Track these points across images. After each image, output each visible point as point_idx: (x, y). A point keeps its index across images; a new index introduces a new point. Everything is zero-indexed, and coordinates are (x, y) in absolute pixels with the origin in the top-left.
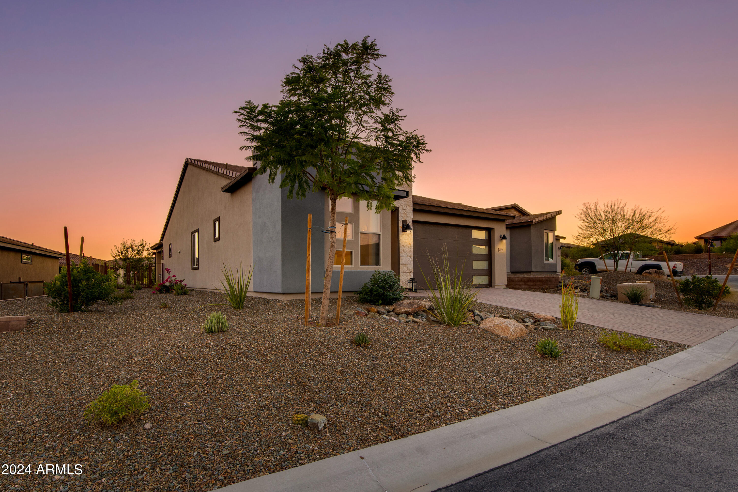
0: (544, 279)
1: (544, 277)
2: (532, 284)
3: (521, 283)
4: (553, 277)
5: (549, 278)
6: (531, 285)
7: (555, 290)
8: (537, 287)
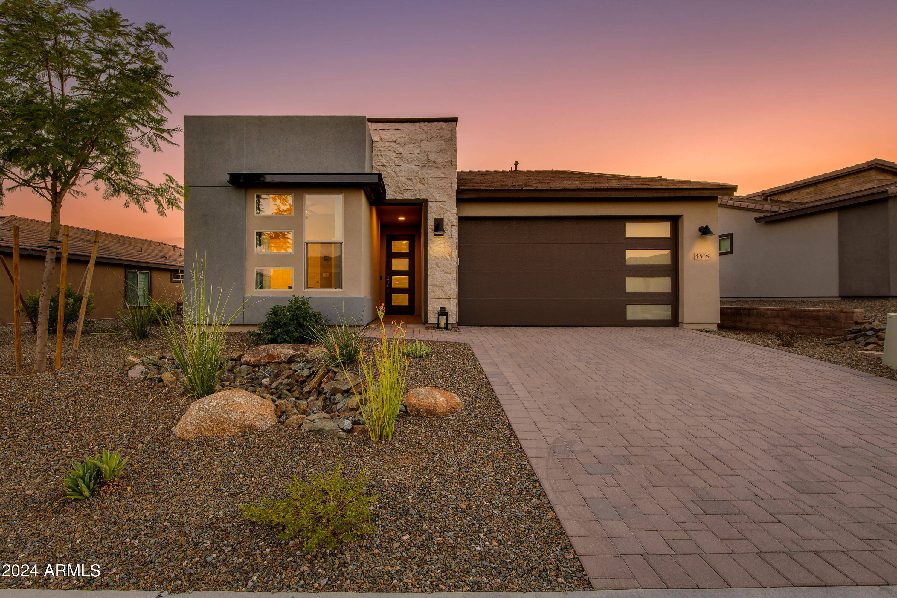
0: (821, 314)
1: (823, 311)
2: (797, 323)
3: (777, 321)
4: (841, 312)
5: (832, 312)
6: (796, 327)
7: (837, 340)
8: (807, 331)
